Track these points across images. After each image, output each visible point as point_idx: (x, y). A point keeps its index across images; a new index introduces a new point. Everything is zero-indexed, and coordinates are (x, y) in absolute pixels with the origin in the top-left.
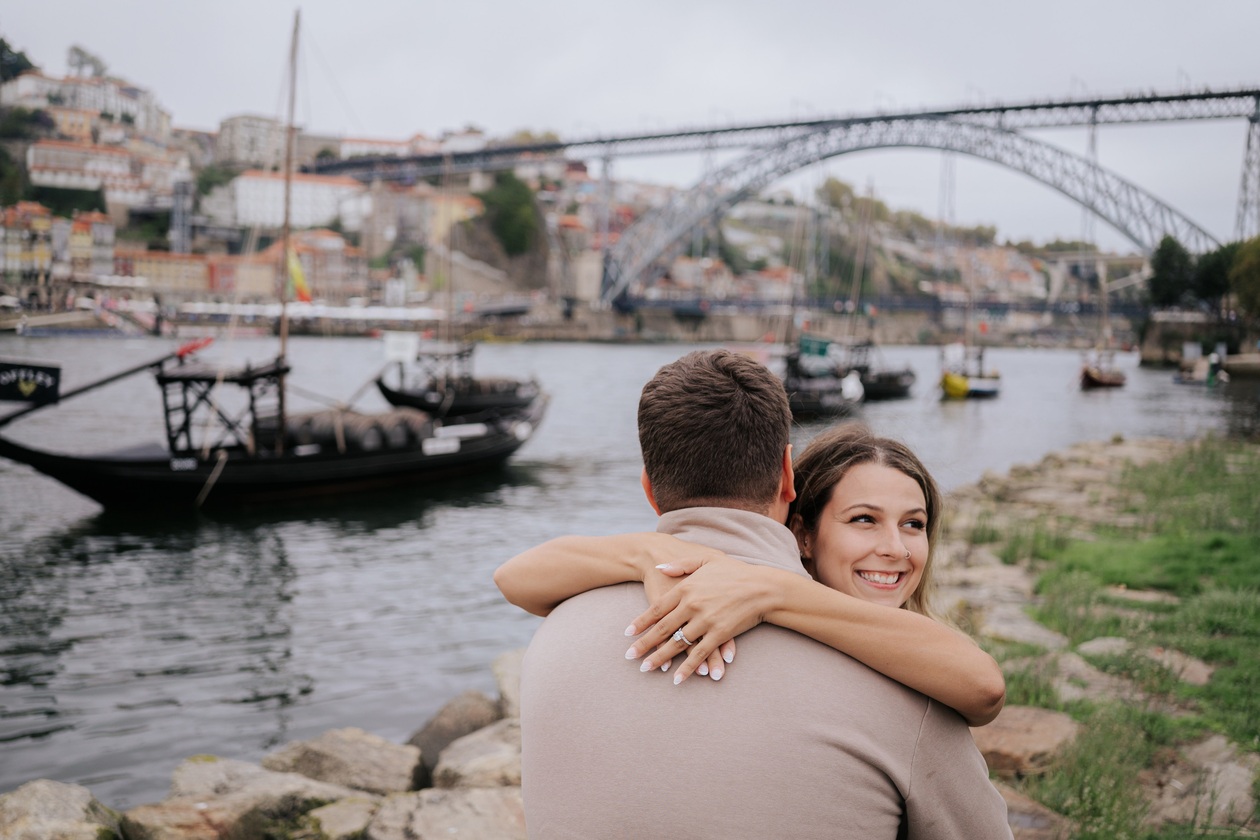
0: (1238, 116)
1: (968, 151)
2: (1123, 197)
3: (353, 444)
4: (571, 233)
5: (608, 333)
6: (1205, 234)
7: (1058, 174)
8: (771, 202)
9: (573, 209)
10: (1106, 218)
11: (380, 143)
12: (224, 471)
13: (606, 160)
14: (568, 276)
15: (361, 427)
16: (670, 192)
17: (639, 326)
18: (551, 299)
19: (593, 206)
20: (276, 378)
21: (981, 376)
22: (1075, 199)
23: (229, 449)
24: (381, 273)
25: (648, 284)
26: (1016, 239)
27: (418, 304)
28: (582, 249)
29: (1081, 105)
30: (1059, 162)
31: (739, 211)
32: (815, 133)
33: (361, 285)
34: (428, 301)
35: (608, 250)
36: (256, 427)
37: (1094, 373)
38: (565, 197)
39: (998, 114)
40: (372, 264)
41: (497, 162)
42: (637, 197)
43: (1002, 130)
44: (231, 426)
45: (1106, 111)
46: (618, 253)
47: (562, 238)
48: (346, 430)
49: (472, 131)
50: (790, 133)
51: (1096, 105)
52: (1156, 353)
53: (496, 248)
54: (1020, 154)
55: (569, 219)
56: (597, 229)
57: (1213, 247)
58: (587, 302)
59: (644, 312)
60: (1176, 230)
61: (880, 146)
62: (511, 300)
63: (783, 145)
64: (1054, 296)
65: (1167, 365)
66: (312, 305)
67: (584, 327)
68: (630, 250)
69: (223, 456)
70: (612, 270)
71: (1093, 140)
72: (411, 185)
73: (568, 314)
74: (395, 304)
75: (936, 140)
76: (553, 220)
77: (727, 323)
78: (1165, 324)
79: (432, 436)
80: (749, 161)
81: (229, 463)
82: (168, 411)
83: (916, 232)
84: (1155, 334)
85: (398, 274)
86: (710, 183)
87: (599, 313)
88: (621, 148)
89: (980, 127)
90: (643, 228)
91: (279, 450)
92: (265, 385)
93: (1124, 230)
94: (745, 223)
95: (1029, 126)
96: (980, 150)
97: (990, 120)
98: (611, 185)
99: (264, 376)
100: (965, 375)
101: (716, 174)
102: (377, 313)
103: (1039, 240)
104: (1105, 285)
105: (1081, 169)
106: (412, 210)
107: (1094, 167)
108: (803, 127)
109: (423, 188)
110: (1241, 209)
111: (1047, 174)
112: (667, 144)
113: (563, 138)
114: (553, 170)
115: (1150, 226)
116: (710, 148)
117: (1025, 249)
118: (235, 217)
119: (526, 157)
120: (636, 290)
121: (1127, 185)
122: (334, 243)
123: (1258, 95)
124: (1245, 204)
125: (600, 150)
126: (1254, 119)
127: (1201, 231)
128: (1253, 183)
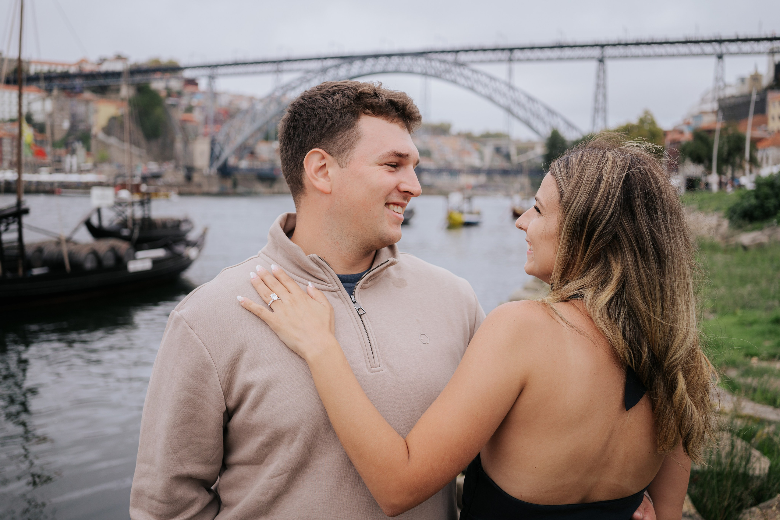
0: (592, 58)
1: (437, 76)
2: (528, 105)
3: (76, 265)
4: (189, 126)
5: (215, 189)
6: (575, 128)
7: (491, 91)
9: (190, 109)
11: (57, 64)
13: (212, 78)
14: (188, 153)
15: (82, 253)
16: (251, 99)
17: (235, 185)
18: (177, 167)
19: (203, 108)
21: (471, 213)
24: (61, 151)
25: (240, 158)
26: (463, 131)
27: (88, 171)
28: (196, 135)
29: (503, 50)
32: (344, 63)
33: (48, 159)
34: (94, 169)
35: (213, 136)
36: (2, 253)
38: (184, 102)
39: (454, 54)
40: (54, 144)
41: (139, 78)
42: (231, 103)
43: (457, 64)
45: (518, 54)
46: (220, 138)
47: (183, 129)
48: (71, 255)
49: (119, 58)
50: (329, 63)
51: (511, 50)
53: (139, 135)
54: (468, 78)
55: (187, 116)
56: (206, 122)
57: (579, 136)
58: (200, 170)
59: (238, 177)
60: (559, 126)
62: (153, 167)
63: (324, 71)
64: (486, 165)
67: (200, 185)
68: (228, 136)
70: (217, 149)
71: (510, 73)
72: (81, 92)
73: (189, 178)
74: (71, 172)
75: (419, 70)
76: (178, 115)
79: (134, 258)
80: (302, 80)
85: (73, 152)
86: (278, 94)
87: (209, 177)
88: (220, 71)
89: (444, 62)
90: (236, 122)
91: (21, 272)
92: (9, 223)
93: (528, 124)
95: (473, 62)
96: (445, 76)
97: (450, 57)
98: (215, 95)
100: (462, 212)
101: (282, 88)
102: (59, 177)
104: (515, 158)
105: (504, 89)
106: (81, 109)
107: (511, 87)
108: (337, 59)
109: (87, 95)
111: (484, 91)
112: (251, 68)
113: (182, 63)
114: (175, 84)
115: (545, 123)
116: (278, 71)
117: (469, 137)
119: (158, 75)
120: (232, 161)
121: (531, 99)
123: (602, 46)
124: (596, 110)
125: (207, 72)
126: (601, 60)
127: (570, 125)
128: (600, 98)
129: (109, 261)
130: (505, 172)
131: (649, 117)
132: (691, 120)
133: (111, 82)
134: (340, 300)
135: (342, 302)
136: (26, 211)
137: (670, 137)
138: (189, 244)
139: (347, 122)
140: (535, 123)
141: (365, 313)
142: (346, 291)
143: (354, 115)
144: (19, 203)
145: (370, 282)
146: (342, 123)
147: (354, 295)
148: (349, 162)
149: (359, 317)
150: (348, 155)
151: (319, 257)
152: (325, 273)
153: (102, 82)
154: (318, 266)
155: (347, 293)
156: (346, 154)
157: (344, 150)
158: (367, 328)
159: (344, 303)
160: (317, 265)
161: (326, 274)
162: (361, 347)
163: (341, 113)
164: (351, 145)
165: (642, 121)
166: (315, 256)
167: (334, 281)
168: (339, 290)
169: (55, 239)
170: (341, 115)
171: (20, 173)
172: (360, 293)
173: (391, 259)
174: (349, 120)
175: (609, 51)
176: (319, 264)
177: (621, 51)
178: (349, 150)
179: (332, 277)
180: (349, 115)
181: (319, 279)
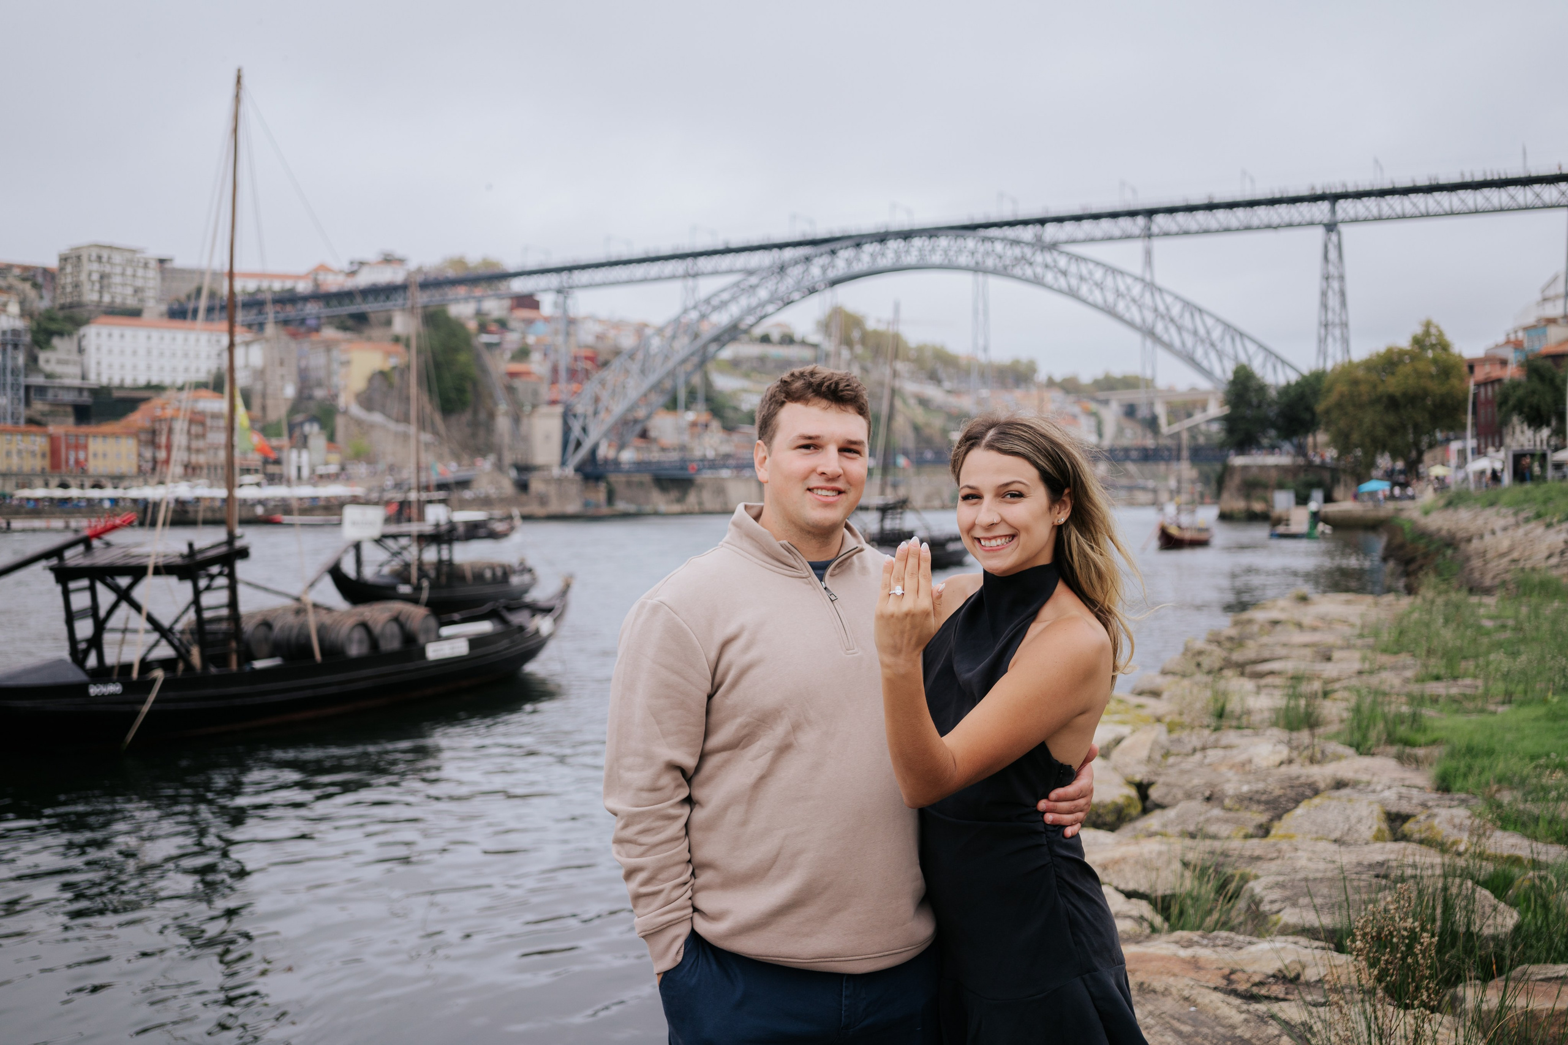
0: (1311, 224)
1: (1003, 272)
2: (1187, 321)
3: (333, 652)
4: (521, 383)
5: (572, 508)
6: (1284, 362)
7: (1111, 297)
8: (765, 339)
9: (523, 353)
10: (1168, 346)
11: (272, 277)
12: (161, 694)
13: (563, 291)
14: (521, 437)
15: (341, 628)
16: (641, 329)
17: (611, 498)
18: (499, 466)
19: (547, 351)
20: (226, 565)
22: (1131, 324)
24: (280, 442)
25: (622, 447)
26: (1058, 377)
27: (331, 478)
28: (534, 405)
29: (1132, 214)
30: (1109, 281)
31: (727, 353)
32: (819, 255)
34: (341, 475)
35: (568, 404)
36: (200, 629)
37: (1173, 531)
38: (512, 339)
39: (1038, 227)
40: (269, 430)
41: (421, 298)
42: (600, 337)
43: (1040, 246)
44: (164, 631)
45: (1161, 221)
46: (581, 407)
47: (511, 393)
48: (322, 630)
49: (388, 260)
50: (789, 254)
51: (1150, 213)
52: (1238, 504)
53: (427, 406)
54: (1064, 273)
55: (518, 366)
56: (554, 376)
57: (1293, 378)
58: (544, 468)
59: (617, 478)
60: (1249, 359)
62: (451, 470)
63: (781, 269)
64: (1107, 442)
65: (1252, 517)
67: (543, 500)
68: (595, 402)
69: (159, 674)
70: (576, 428)
71: (1148, 254)
72: (313, 330)
73: (523, 486)
74: (300, 481)
75: (965, 261)
76: (500, 365)
77: (720, 490)
78: (1245, 468)
79: (436, 637)
80: (739, 290)
81: (167, 684)
82: (70, 618)
83: (941, 373)
84: (1236, 480)
85: (303, 443)
86: (690, 318)
87: (561, 482)
88: (578, 278)
89: (1016, 242)
90: (609, 375)
91: (234, 666)
92: (212, 575)
93: (1191, 360)
94: (735, 364)
95: (1073, 241)
96: (1018, 271)
97: (1027, 233)
98: (571, 322)
101: (699, 305)
102: (276, 492)
103: (1086, 377)
104: (1165, 429)
105: (1137, 289)
106: (317, 360)
107: (1151, 286)
109: (329, 333)
110: (1323, 331)
111: (1097, 297)
112: (639, 271)
113: (509, 265)
114: (494, 307)
115: (1220, 355)
116: (692, 275)
117: (1070, 387)
118: (85, 375)
119: (462, 291)
120: (605, 451)
121: (1188, 306)
122: (217, 405)
123: (1333, 198)
125: (554, 280)
126: (1331, 227)
127: (1270, 354)
128: (1333, 301)
129: (392, 643)
130: (1147, 456)
131: (1435, 334)
132: (1521, 338)
133: (374, 306)
134: (812, 585)
135: (814, 588)
136: (244, 553)
138: (537, 610)
141: (837, 599)
144: (232, 538)
145: (838, 569)
149: (831, 602)
151: (789, 544)
152: (795, 559)
153: (358, 306)
155: (818, 578)
158: (840, 614)
160: (788, 551)
161: (797, 561)
165: (1419, 342)
166: (785, 542)
167: (805, 567)
168: (810, 577)
169: (292, 604)
171: (231, 485)
175: (1346, 207)
177: (1370, 206)
179: (802, 563)
181: (790, 566)
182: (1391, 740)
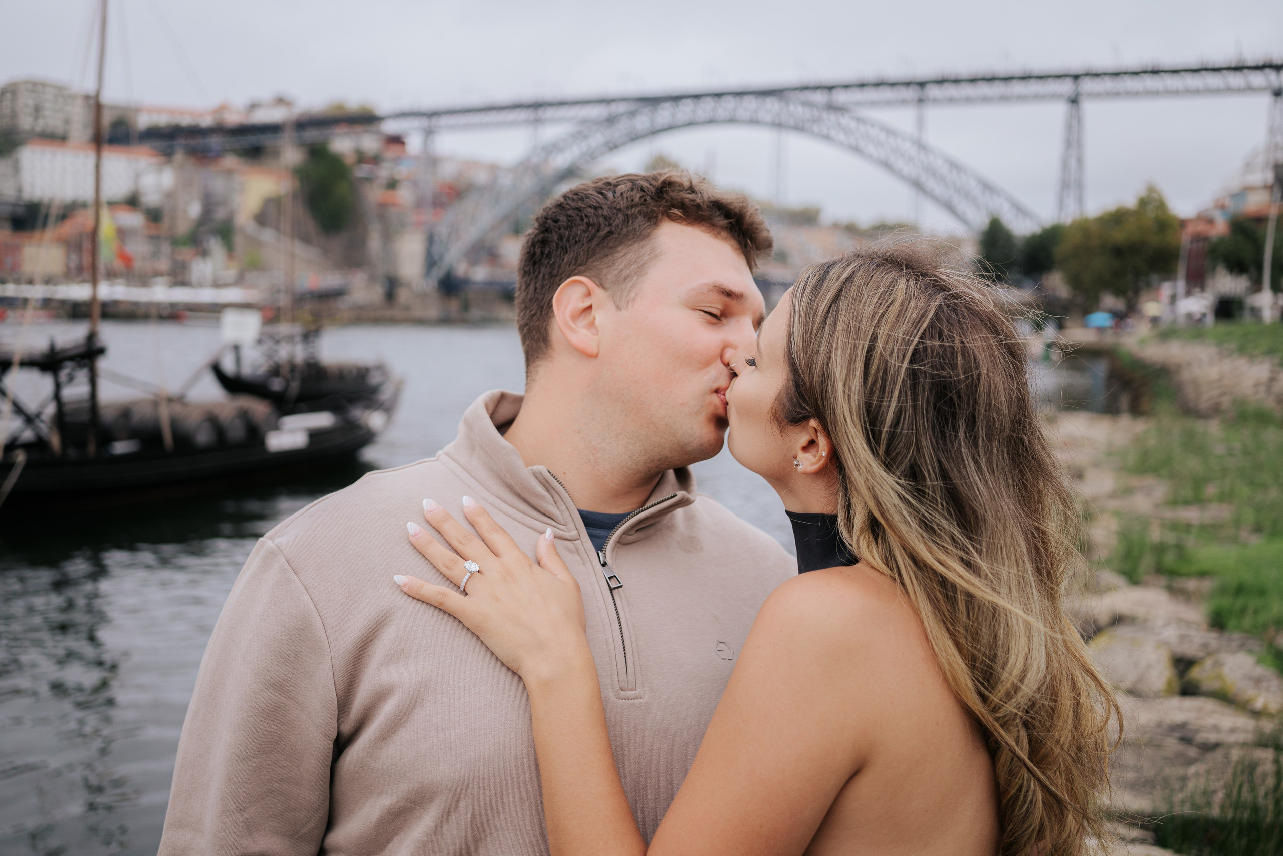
0: (1059, 97)
1: (799, 128)
2: (948, 176)
3: (183, 439)
4: (391, 212)
5: (433, 314)
6: (1028, 215)
9: (392, 184)
11: (182, 113)
12: (22, 475)
13: (429, 133)
14: (390, 254)
15: (192, 419)
16: (494, 169)
17: (465, 307)
18: (372, 279)
19: (415, 183)
20: (86, 361)
23: (27, 447)
24: (186, 253)
25: (474, 264)
26: (842, 220)
27: (228, 284)
28: (404, 226)
30: (890, 142)
32: (644, 109)
33: (164, 264)
34: (239, 281)
35: (431, 228)
36: (61, 419)
38: (384, 172)
39: (826, 91)
40: (175, 242)
41: (312, 135)
42: (459, 174)
43: (832, 108)
44: (29, 420)
45: (933, 91)
46: (442, 230)
47: (383, 218)
48: (174, 423)
49: (281, 101)
50: (622, 108)
51: (923, 84)
53: (310, 225)
54: (850, 132)
55: (388, 196)
56: (419, 204)
57: (1036, 228)
58: (410, 283)
59: (470, 293)
60: (1001, 211)
61: (711, 122)
62: (330, 280)
63: (611, 121)
66: (112, 285)
67: (408, 308)
68: (454, 227)
69: (20, 457)
70: (436, 249)
71: (920, 120)
72: (220, 154)
73: (390, 297)
74: (201, 285)
75: (768, 117)
76: (374, 194)
79: (276, 428)
80: (579, 136)
81: (28, 466)
85: (205, 254)
86: (535, 160)
87: (423, 296)
88: (444, 121)
89: (809, 104)
90: (468, 204)
91: (92, 449)
92: (73, 369)
95: (858, 104)
96: (813, 128)
97: (819, 97)
98: (432, 161)
99: (72, 358)
101: (543, 150)
102: (181, 295)
106: (218, 185)
107: (921, 146)
108: (630, 101)
109: (230, 161)
110: (1062, 190)
112: (492, 117)
114: (370, 143)
115: (978, 207)
116: (537, 122)
117: (852, 229)
118: (20, 190)
120: (461, 269)
121: (955, 166)
122: (133, 220)
123: (1076, 77)
124: (1065, 185)
125: (423, 123)
126: (1074, 101)
127: (1021, 210)
128: (1073, 163)
129: (237, 432)
131: (1155, 195)
132: (1228, 202)
133: (266, 140)
134: (578, 557)
135: (581, 562)
136: (102, 351)
137: (1191, 229)
139: (635, 229)
140: (963, 206)
141: (621, 586)
142: (590, 542)
143: (649, 218)
144: (92, 337)
145: (637, 533)
146: (628, 231)
147: (604, 552)
148: (634, 300)
149: (609, 592)
150: (632, 287)
151: (550, 473)
152: (556, 503)
153: (252, 140)
154: (545, 489)
155: (592, 545)
156: (630, 285)
157: (625, 279)
158: (621, 616)
159: (584, 563)
160: (544, 486)
161: (559, 506)
162: (606, 647)
163: (627, 215)
164: (641, 270)
165: (1143, 202)
166: (542, 469)
167: (572, 520)
168: (578, 539)
169: (151, 397)
170: (626, 217)
172: (615, 550)
173: (681, 494)
174: (640, 226)
175: (1088, 85)
176: (548, 486)
177: (1108, 84)
178: (635, 278)
179: (568, 513)
180: (640, 218)
181: (545, 515)
182: (1160, 570)
